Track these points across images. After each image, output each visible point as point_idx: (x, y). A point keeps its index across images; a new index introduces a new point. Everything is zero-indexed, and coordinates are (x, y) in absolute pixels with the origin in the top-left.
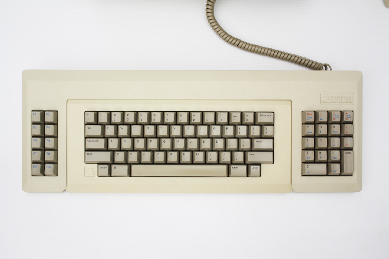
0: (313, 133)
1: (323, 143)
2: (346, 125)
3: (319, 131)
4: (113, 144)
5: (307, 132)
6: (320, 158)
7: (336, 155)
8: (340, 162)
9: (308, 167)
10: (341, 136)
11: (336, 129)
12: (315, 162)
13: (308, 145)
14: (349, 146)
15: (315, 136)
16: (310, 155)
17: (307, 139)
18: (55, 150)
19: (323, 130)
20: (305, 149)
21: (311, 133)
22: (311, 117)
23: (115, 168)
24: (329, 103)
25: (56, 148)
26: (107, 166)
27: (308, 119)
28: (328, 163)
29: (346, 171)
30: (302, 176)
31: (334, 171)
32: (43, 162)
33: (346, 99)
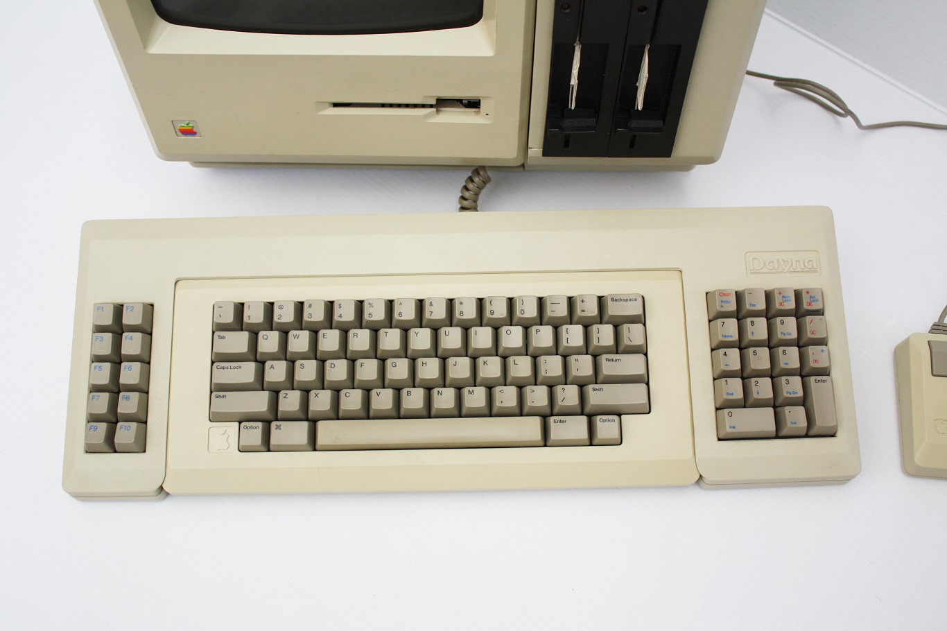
0: (735, 337)
1: (760, 360)
2: (808, 318)
3: (750, 334)
4: (276, 372)
5: (723, 336)
6: (758, 393)
7: (793, 387)
8: (805, 401)
9: (730, 415)
10: (801, 343)
11: (788, 328)
12: (746, 402)
13: (726, 365)
14: (823, 364)
15: (742, 345)
16: (735, 388)
17: (722, 351)
18: (143, 391)
19: (758, 330)
20: (721, 376)
21: (732, 336)
22: (727, 302)
23: (278, 427)
24: (765, 272)
25: (145, 388)
26: (260, 425)
27: (722, 306)
28: (777, 404)
29: (820, 423)
30: (719, 440)
31: (792, 423)
32: (113, 419)
33: (802, 264)
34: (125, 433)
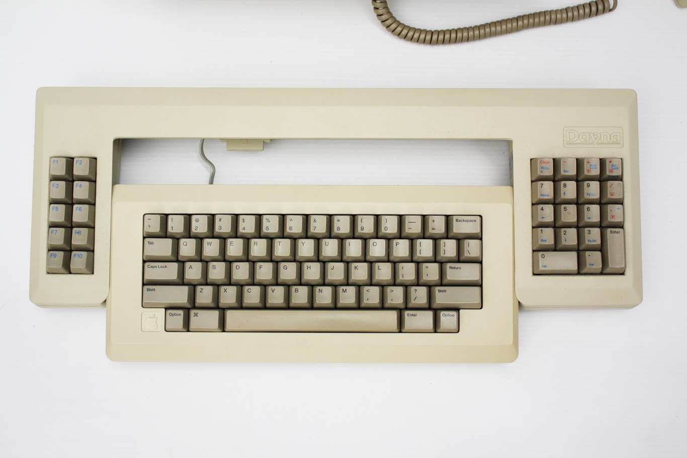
0: (551, 196)
1: (569, 214)
2: (609, 183)
3: (562, 193)
4: (194, 272)
5: (541, 195)
6: (566, 240)
7: (593, 236)
8: (602, 249)
9: (543, 256)
10: (602, 203)
11: (593, 190)
12: (556, 248)
13: (543, 218)
14: (618, 219)
15: (556, 203)
16: (548, 236)
17: (540, 206)
18: (90, 227)
19: (569, 190)
20: (538, 226)
21: (548, 195)
22: (546, 168)
23: (196, 315)
24: (578, 144)
25: (92, 225)
26: (181, 312)
27: (542, 172)
28: (580, 250)
29: (613, 265)
30: (534, 274)
31: (590, 265)
32: (68, 250)
33: (609, 138)
34: (78, 260)
